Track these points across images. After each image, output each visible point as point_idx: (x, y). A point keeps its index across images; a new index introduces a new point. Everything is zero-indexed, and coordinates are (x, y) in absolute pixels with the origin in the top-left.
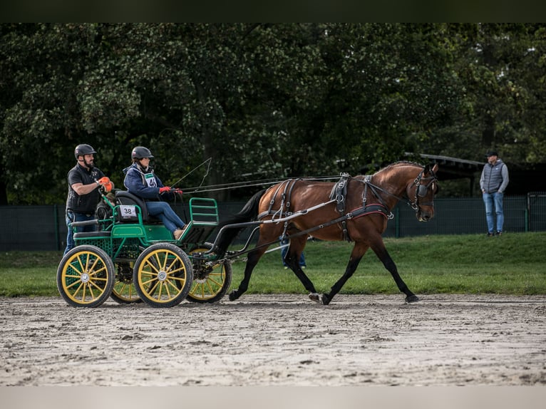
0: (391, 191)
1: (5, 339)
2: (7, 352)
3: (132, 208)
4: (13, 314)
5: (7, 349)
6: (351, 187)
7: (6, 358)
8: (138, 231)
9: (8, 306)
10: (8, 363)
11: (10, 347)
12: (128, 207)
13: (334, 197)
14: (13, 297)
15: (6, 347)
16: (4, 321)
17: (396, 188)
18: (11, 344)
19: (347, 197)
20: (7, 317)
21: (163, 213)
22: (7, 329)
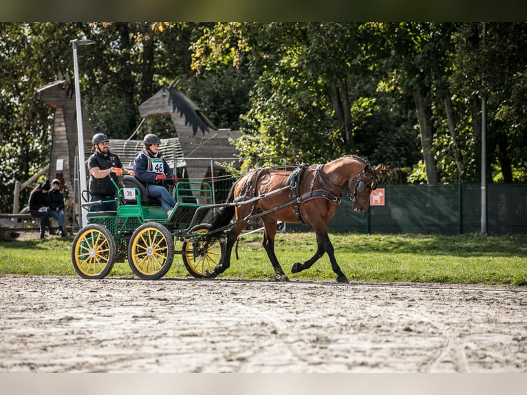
0: (335, 179)
1: (512, 331)
2: (516, 345)
3: (133, 190)
4: (521, 305)
5: (516, 342)
6: (305, 175)
7: (516, 353)
8: (137, 211)
9: (514, 295)
10: (518, 358)
11: (519, 341)
12: (130, 190)
13: (289, 184)
14: (520, 285)
15: (515, 339)
16: (511, 311)
17: (341, 178)
18: (520, 338)
19: (300, 184)
20: (514, 307)
21: (160, 196)
22: (516, 321)
